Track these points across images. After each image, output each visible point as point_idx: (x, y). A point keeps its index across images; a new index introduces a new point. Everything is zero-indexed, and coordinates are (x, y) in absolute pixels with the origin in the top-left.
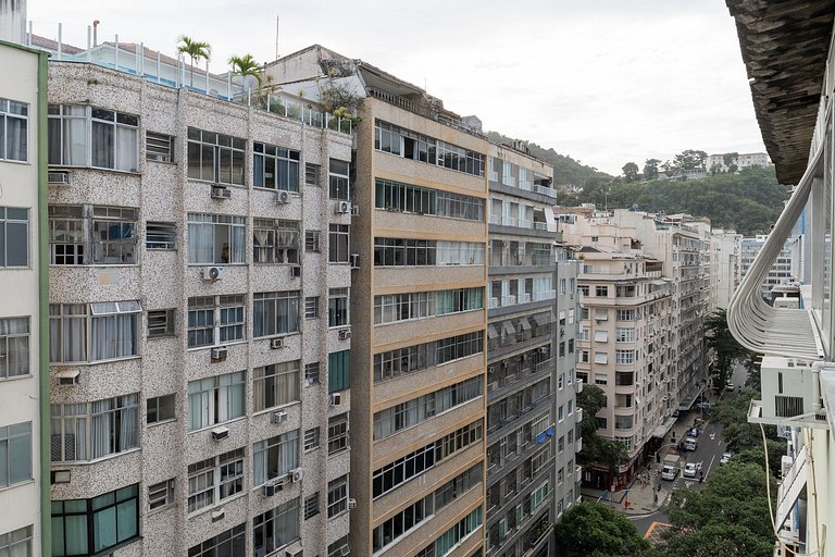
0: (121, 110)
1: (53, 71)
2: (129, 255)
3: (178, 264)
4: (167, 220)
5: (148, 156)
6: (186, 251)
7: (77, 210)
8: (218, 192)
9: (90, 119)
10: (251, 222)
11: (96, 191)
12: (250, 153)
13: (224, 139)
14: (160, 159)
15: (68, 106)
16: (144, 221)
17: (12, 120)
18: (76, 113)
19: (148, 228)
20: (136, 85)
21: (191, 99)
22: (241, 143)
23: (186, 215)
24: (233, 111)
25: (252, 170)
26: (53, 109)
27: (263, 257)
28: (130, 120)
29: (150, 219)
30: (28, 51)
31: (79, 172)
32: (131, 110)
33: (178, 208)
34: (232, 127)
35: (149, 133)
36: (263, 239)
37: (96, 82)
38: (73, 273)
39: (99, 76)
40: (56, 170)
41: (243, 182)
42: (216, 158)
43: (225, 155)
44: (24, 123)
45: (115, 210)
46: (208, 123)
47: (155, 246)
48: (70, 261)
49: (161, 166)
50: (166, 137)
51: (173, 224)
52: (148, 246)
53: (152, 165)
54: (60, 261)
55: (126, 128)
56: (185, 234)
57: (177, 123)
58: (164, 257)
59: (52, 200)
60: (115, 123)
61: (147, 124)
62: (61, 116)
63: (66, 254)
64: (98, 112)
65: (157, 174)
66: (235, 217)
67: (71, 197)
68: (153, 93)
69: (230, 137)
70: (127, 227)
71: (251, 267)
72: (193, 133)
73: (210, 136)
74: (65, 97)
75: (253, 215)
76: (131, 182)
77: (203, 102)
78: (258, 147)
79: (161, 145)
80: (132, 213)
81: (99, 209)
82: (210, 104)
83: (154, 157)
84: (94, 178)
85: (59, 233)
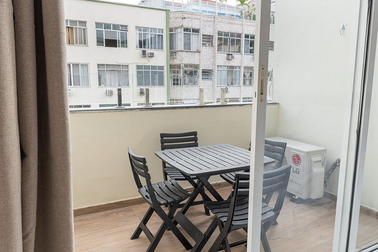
0: (193, 27)
1: (171, 16)
2: (196, 82)
3: (213, 86)
4: (210, 69)
5: (203, 44)
6: (216, 81)
7: (179, 66)
8: (229, 57)
9: (183, 32)
10: (242, 68)
11: (184, 59)
12: (243, 39)
13: (232, 35)
14: (207, 45)
15: (176, 28)
16: (201, 69)
17: (159, 35)
18: (179, 30)
19: (203, 72)
20: (199, 17)
21: (219, 19)
22: (239, 35)
23: (216, 67)
24: (236, 22)
25: (243, 46)
26: (171, 30)
27: (248, 83)
28: (196, 31)
29: (203, 69)
30: (163, 10)
31: (180, 52)
32: (196, 27)
33: (214, 64)
34: (235, 28)
35: (203, 35)
36: (248, 75)
37: (185, 18)
38: (178, 88)
39: (185, 16)
40: (172, 53)
41: (239, 51)
42: (229, 42)
43: (233, 41)
44: (162, 36)
45: (191, 66)
46: (226, 28)
47: (205, 78)
48: (177, 84)
49: (208, 48)
50: (210, 36)
51: (212, 70)
52: (203, 78)
53: (204, 47)
54: (174, 84)
55: (195, 34)
56: (216, 74)
57: (214, 30)
58: (208, 83)
59: (171, 63)
60: (191, 33)
61: (202, 32)
62: (174, 32)
63: (176, 82)
64: (186, 30)
65: (206, 51)
66: (236, 67)
67: (176, 62)
68: (205, 19)
69: (235, 33)
70: (195, 72)
71: (242, 87)
72: (220, 33)
73: (226, 34)
74: (175, 25)
75: (243, 65)
76: (197, 54)
77: (224, 20)
78: (247, 36)
79: (208, 39)
80: (197, 66)
81: (186, 66)
82: (227, 21)
83: (205, 44)
84: (184, 54)
85: (174, 74)
